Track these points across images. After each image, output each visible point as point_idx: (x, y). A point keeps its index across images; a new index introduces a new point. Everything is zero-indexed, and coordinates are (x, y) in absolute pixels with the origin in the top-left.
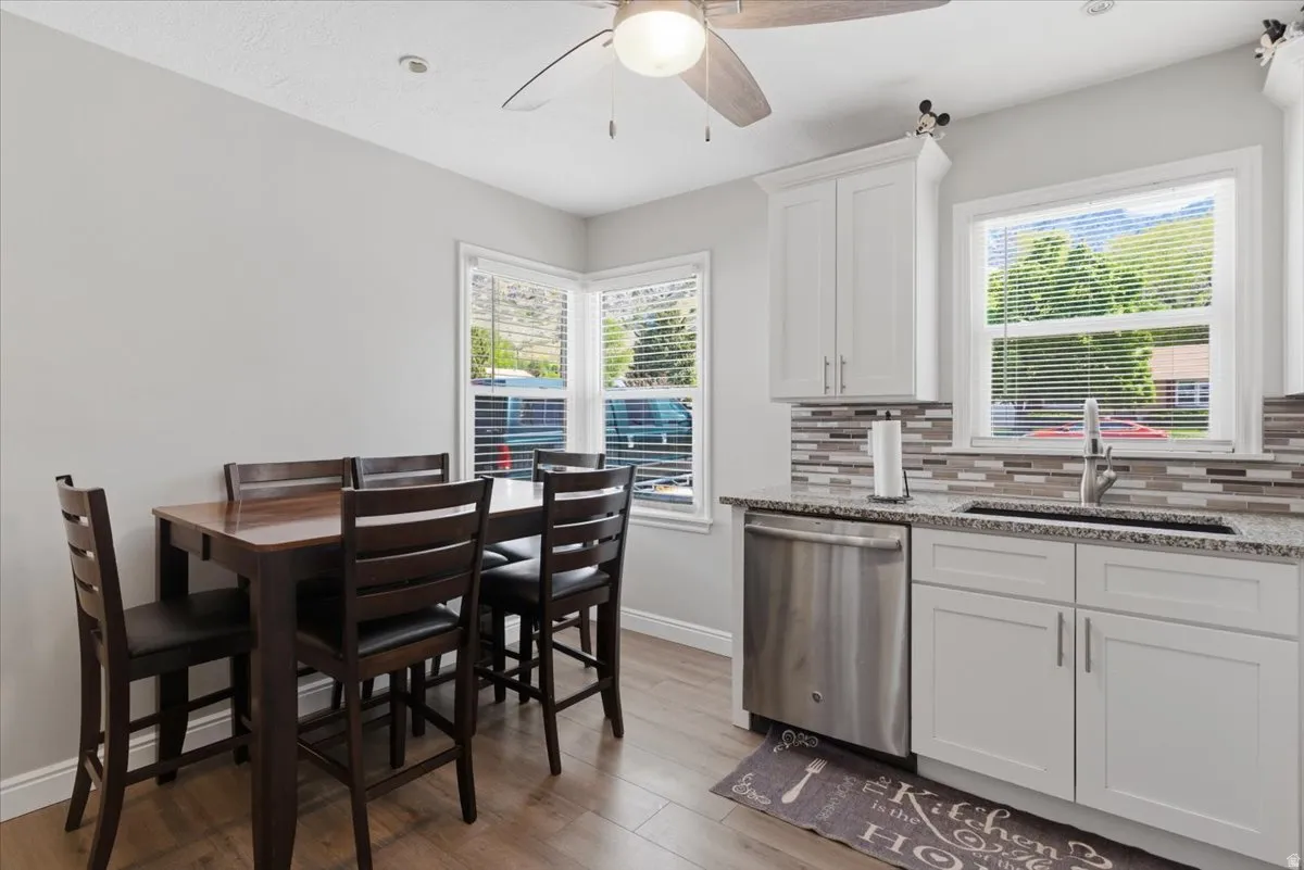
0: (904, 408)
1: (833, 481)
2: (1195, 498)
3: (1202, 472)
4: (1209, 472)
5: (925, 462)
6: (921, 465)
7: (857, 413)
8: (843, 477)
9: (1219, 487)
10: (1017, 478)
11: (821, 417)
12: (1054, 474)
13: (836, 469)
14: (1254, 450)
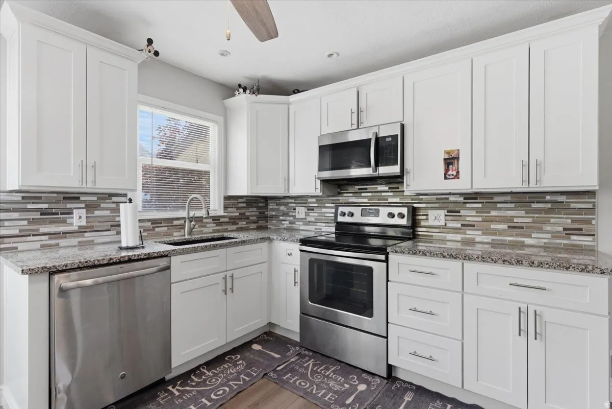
0: (98, 196)
1: (43, 246)
2: (209, 230)
3: (211, 220)
4: (213, 220)
5: (112, 226)
6: (109, 228)
7: (64, 198)
8: (53, 242)
9: (215, 224)
10: (157, 229)
11: (31, 201)
12: (170, 226)
13: (47, 237)
14: (221, 212)
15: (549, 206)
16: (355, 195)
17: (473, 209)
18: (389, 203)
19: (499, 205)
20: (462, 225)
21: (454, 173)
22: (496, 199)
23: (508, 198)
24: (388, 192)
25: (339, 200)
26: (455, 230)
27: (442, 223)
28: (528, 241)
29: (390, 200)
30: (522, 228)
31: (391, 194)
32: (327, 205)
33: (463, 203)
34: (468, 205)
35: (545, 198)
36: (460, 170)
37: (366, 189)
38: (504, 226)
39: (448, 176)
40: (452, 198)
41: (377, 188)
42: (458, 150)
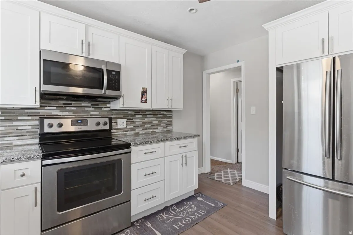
15: (162, 116)
16: (59, 108)
17: (138, 118)
18: (91, 115)
19: (148, 116)
20: (134, 126)
21: (145, 100)
22: (147, 113)
23: (150, 113)
24: (90, 107)
25: (39, 113)
26: (131, 130)
27: (125, 126)
28: (157, 131)
29: (92, 113)
30: (155, 125)
31: (93, 109)
32: (20, 118)
33: (134, 115)
34: (136, 116)
35: (161, 113)
36: (147, 98)
37: (71, 104)
38: (149, 125)
39: (142, 101)
40: (129, 112)
41: (81, 104)
42: (146, 88)
